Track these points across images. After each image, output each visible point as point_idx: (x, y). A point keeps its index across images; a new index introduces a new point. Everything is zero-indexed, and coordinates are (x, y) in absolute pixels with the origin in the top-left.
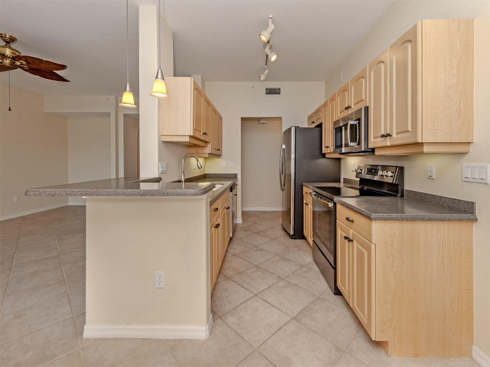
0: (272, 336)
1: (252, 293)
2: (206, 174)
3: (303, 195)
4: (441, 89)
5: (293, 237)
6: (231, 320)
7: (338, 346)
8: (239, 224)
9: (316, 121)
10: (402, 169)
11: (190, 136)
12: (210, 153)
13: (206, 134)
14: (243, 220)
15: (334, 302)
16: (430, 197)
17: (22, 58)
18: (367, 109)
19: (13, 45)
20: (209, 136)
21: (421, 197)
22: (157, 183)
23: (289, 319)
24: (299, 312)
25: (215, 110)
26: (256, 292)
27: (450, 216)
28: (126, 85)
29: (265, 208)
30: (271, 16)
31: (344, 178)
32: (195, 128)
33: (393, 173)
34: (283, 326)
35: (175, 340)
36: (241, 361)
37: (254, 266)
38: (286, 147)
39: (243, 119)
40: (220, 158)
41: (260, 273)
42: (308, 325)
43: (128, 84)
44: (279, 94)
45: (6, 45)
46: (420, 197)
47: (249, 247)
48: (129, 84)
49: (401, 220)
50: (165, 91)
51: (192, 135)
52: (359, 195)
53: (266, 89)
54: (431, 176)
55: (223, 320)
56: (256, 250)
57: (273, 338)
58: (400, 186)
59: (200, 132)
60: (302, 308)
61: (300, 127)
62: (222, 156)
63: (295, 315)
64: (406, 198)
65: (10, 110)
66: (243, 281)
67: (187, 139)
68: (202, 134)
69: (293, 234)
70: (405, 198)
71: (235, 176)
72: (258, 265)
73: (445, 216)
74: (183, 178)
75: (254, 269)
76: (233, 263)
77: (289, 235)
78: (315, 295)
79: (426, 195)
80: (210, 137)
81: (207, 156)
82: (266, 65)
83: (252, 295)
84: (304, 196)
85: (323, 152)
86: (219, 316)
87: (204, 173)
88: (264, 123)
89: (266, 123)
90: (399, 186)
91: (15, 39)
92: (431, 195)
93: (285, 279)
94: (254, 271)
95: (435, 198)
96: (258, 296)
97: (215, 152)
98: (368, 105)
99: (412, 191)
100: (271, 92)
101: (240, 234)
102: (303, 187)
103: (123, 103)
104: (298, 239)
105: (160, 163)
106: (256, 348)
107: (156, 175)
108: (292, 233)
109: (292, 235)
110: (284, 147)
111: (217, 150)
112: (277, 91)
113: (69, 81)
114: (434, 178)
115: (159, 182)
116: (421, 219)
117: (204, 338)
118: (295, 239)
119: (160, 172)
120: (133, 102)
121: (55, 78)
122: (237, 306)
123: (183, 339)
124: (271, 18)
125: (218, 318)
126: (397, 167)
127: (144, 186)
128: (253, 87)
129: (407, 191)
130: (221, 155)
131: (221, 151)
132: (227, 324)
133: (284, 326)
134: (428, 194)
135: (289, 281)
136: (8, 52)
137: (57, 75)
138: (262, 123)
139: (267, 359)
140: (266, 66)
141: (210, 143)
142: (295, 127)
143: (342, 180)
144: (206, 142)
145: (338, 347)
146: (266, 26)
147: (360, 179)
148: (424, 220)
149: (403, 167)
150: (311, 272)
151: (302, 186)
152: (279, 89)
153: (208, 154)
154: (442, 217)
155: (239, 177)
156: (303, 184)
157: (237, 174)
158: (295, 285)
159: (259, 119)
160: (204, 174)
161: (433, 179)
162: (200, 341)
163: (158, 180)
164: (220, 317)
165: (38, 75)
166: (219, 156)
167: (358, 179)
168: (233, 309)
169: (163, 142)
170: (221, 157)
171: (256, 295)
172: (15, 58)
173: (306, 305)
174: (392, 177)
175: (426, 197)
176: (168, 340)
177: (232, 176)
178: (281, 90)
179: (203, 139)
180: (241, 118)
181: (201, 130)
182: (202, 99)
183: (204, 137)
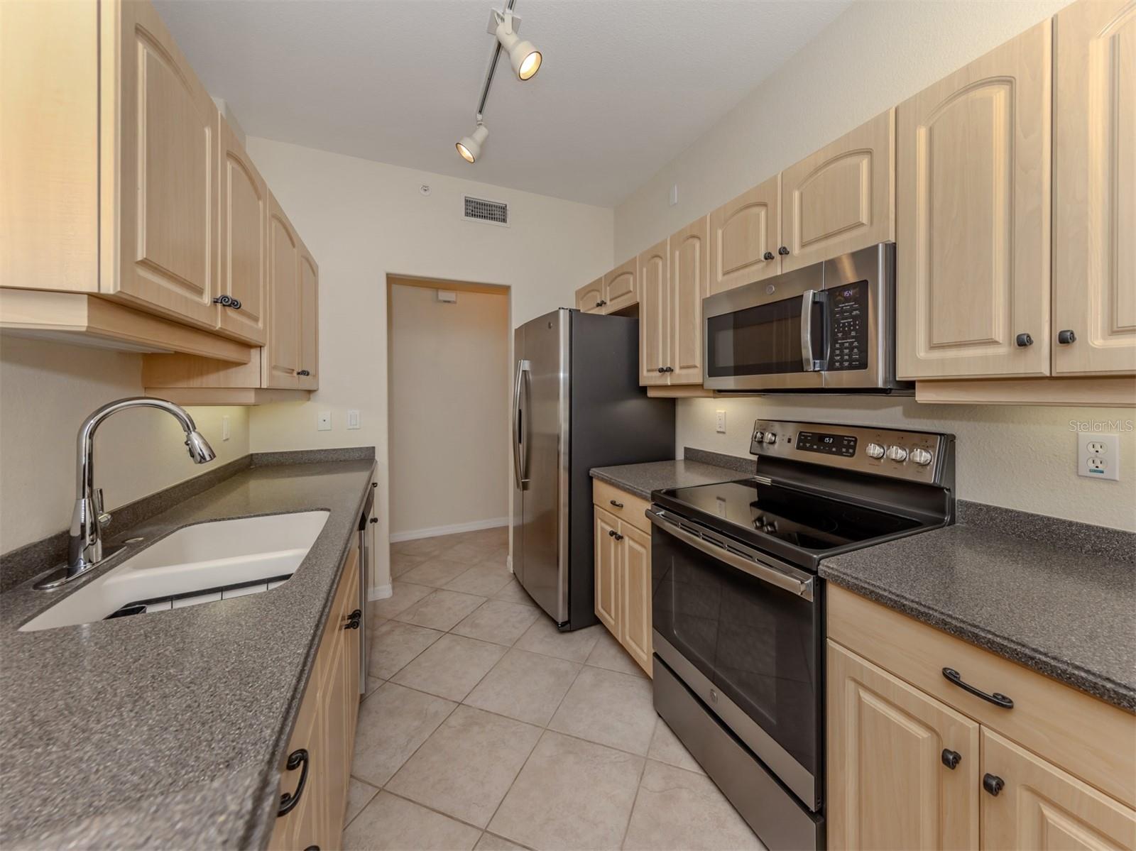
2: (252, 455)
3: (593, 505)
5: (565, 628)
8: (384, 600)
9: (611, 300)
10: (949, 441)
11: (97, 299)
12: (264, 386)
13: (235, 305)
16: (1098, 537)
18: (892, 249)
20: (256, 320)
25: (284, 225)
31: (687, 450)
32: (139, 256)
37: (475, 834)
38: (530, 367)
39: (392, 280)
40: (308, 399)
44: (504, 220)
47: (436, 715)
53: (468, 199)
54: (1100, 472)
56: (465, 727)
59: (199, 291)
61: (581, 311)
62: (319, 391)
67: (76, 318)
68: (207, 299)
69: (566, 619)
71: (365, 458)
77: (555, 622)
80: (260, 325)
81: (251, 398)
82: (480, 112)
84: (595, 506)
85: (642, 383)
87: (247, 454)
88: (449, 302)
89: (455, 302)
90: (947, 493)
95: (1130, 543)
97: (286, 381)
98: (893, 240)
102: (594, 480)
104: (579, 629)
108: (562, 616)
109: (564, 624)
111: (299, 374)
112: (498, 213)
114: (1116, 478)
118: (571, 631)
128: (426, 189)
130: (316, 392)
131: (316, 376)
138: (445, 301)
140: (479, 117)
141: (265, 352)
142: (570, 311)
143: (680, 455)
144: (246, 345)
147: (758, 458)
151: (591, 479)
152: (506, 209)
153: (254, 392)
155: (382, 457)
156: (593, 471)
157: (374, 448)
160: (246, 457)
161: (1113, 480)
166: (306, 394)
167: (755, 458)
170: (315, 396)
174: (928, 464)
175: (1075, 534)
177: (357, 455)
178: (508, 212)
179: (218, 325)
180: (387, 274)
181: (203, 281)
182: (208, 132)
183: (225, 318)
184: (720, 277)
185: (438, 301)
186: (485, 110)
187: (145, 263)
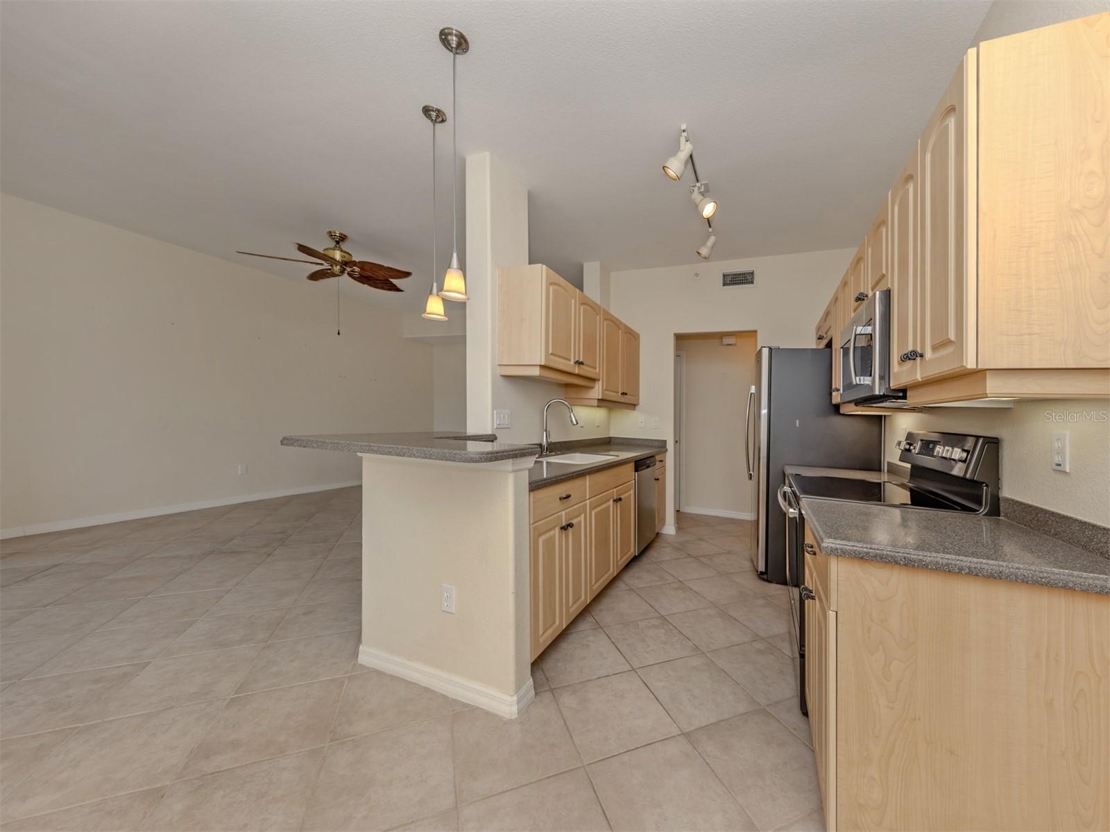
0: (625, 752)
1: (629, 663)
2: (610, 437)
4: (1041, 221)
5: (762, 577)
6: (568, 700)
7: (755, 822)
8: (668, 534)
9: (825, 333)
10: (992, 442)
11: (542, 367)
13: (584, 363)
14: (679, 528)
15: (795, 729)
16: (1057, 522)
17: (358, 264)
18: (888, 295)
19: (344, 246)
20: (594, 368)
21: (1036, 519)
22: (490, 443)
23: (675, 731)
24: (703, 725)
25: (613, 321)
26: (636, 665)
27: (1073, 576)
28: (433, 284)
29: (734, 512)
30: (684, 127)
31: (888, 462)
32: (550, 352)
33: (968, 452)
34: (655, 742)
35: (466, 705)
36: (548, 778)
37: (658, 615)
38: (756, 390)
39: (679, 337)
40: (634, 410)
41: (663, 631)
42: (709, 756)
43: (435, 284)
44: (752, 282)
45: (336, 246)
46: (1033, 518)
47: (667, 580)
48: (437, 282)
49: (905, 565)
50: (463, 290)
51: (543, 364)
52: (910, 503)
53: (724, 276)
54: (1060, 465)
55: (554, 697)
56: (677, 589)
57: (626, 757)
58: (987, 486)
59: (570, 360)
60: (713, 720)
62: (640, 406)
63: (692, 729)
64: (1003, 518)
65: (339, 334)
66: (624, 639)
67: (536, 372)
68: (572, 363)
69: (764, 570)
70: (1001, 518)
71: (661, 446)
72: (666, 617)
73: (1053, 573)
74: (545, 441)
75: (654, 622)
76: (623, 603)
78: (756, 701)
79: (1047, 515)
80: (598, 369)
81: (594, 402)
82: (710, 226)
83: (627, 667)
85: (834, 401)
86: (553, 687)
88: (730, 345)
89: (735, 345)
90: (985, 488)
91: (346, 236)
92: (1059, 515)
93: (707, 654)
94: (653, 625)
95: (1069, 526)
96: (636, 672)
97: (618, 398)
98: (889, 286)
99: (1016, 502)
100: (734, 280)
101: (660, 554)
103: (428, 314)
104: (776, 583)
105: (495, 411)
106: (585, 763)
107: (488, 431)
108: (761, 566)
109: (761, 572)
110: (753, 389)
111: (621, 394)
112: (748, 277)
113: (402, 291)
114: (1068, 471)
115: (492, 441)
116: (967, 570)
117: (507, 716)
118: (764, 580)
119: (495, 425)
120: (443, 313)
121: (386, 287)
122: (590, 680)
123: (478, 708)
124: (684, 131)
125: (549, 690)
126: (978, 437)
127: (473, 447)
128: (697, 275)
129: (1007, 500)
130: (638, 404)
132: (558, 705)
133: (658, 741)
134: (1053, 513)
135: (713, 662)
136: (338, 255)
137: (392, 283)
138: (728, 345)
139: (595, 792)
140: (710, 230)
141: (598, 380)
142: (770, 348)
143: (885, 467)
144: (594, 380)
145: (752, 823)
146: (676, 149)
147: (911, 466)
148: (976, 575)
149: (997, 438)
150: (772, 654)
151: (784, 473)
152: (752, 273)
153: (596, 401)
154: (1041, 575)
155: (670, 446)
157: (666, 441)
158: (723, 671)
159: (720, 336)
160: (607, 438)
161: (1065, 472)
162: (500, 718)
163: (491, 438)
164: (552, 690)
165: (367, 284)
166: (633, 406)
167: (908, 466)
168: (580, 683)
169: (502, 376)
170: (637, 408)
171: (633, 669)
172: (345, 264)
173: (726, 716)
174: (964, 461)
175: (1047, 521)
176: (455, 702)
177: (657, 444)
178: (755, 276)
179: (577, 372)
180: (675, 334)
181: (570, 355)
182: (573, 301)
183: (579, 368)
184: (853, 315)
185: (723, 345)
186: (711, 225)
187: (551, 354)
